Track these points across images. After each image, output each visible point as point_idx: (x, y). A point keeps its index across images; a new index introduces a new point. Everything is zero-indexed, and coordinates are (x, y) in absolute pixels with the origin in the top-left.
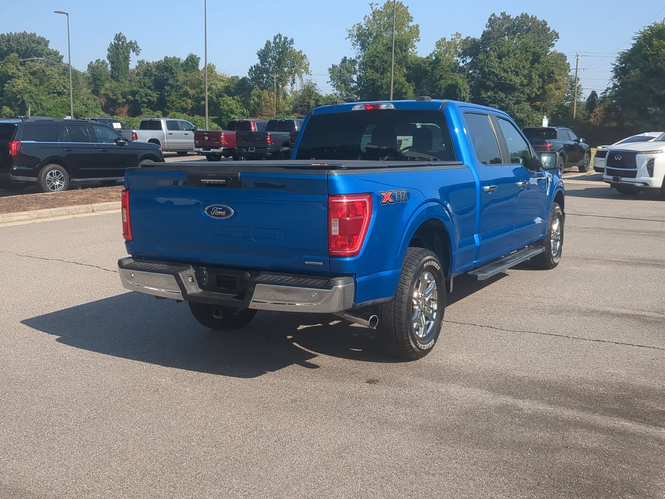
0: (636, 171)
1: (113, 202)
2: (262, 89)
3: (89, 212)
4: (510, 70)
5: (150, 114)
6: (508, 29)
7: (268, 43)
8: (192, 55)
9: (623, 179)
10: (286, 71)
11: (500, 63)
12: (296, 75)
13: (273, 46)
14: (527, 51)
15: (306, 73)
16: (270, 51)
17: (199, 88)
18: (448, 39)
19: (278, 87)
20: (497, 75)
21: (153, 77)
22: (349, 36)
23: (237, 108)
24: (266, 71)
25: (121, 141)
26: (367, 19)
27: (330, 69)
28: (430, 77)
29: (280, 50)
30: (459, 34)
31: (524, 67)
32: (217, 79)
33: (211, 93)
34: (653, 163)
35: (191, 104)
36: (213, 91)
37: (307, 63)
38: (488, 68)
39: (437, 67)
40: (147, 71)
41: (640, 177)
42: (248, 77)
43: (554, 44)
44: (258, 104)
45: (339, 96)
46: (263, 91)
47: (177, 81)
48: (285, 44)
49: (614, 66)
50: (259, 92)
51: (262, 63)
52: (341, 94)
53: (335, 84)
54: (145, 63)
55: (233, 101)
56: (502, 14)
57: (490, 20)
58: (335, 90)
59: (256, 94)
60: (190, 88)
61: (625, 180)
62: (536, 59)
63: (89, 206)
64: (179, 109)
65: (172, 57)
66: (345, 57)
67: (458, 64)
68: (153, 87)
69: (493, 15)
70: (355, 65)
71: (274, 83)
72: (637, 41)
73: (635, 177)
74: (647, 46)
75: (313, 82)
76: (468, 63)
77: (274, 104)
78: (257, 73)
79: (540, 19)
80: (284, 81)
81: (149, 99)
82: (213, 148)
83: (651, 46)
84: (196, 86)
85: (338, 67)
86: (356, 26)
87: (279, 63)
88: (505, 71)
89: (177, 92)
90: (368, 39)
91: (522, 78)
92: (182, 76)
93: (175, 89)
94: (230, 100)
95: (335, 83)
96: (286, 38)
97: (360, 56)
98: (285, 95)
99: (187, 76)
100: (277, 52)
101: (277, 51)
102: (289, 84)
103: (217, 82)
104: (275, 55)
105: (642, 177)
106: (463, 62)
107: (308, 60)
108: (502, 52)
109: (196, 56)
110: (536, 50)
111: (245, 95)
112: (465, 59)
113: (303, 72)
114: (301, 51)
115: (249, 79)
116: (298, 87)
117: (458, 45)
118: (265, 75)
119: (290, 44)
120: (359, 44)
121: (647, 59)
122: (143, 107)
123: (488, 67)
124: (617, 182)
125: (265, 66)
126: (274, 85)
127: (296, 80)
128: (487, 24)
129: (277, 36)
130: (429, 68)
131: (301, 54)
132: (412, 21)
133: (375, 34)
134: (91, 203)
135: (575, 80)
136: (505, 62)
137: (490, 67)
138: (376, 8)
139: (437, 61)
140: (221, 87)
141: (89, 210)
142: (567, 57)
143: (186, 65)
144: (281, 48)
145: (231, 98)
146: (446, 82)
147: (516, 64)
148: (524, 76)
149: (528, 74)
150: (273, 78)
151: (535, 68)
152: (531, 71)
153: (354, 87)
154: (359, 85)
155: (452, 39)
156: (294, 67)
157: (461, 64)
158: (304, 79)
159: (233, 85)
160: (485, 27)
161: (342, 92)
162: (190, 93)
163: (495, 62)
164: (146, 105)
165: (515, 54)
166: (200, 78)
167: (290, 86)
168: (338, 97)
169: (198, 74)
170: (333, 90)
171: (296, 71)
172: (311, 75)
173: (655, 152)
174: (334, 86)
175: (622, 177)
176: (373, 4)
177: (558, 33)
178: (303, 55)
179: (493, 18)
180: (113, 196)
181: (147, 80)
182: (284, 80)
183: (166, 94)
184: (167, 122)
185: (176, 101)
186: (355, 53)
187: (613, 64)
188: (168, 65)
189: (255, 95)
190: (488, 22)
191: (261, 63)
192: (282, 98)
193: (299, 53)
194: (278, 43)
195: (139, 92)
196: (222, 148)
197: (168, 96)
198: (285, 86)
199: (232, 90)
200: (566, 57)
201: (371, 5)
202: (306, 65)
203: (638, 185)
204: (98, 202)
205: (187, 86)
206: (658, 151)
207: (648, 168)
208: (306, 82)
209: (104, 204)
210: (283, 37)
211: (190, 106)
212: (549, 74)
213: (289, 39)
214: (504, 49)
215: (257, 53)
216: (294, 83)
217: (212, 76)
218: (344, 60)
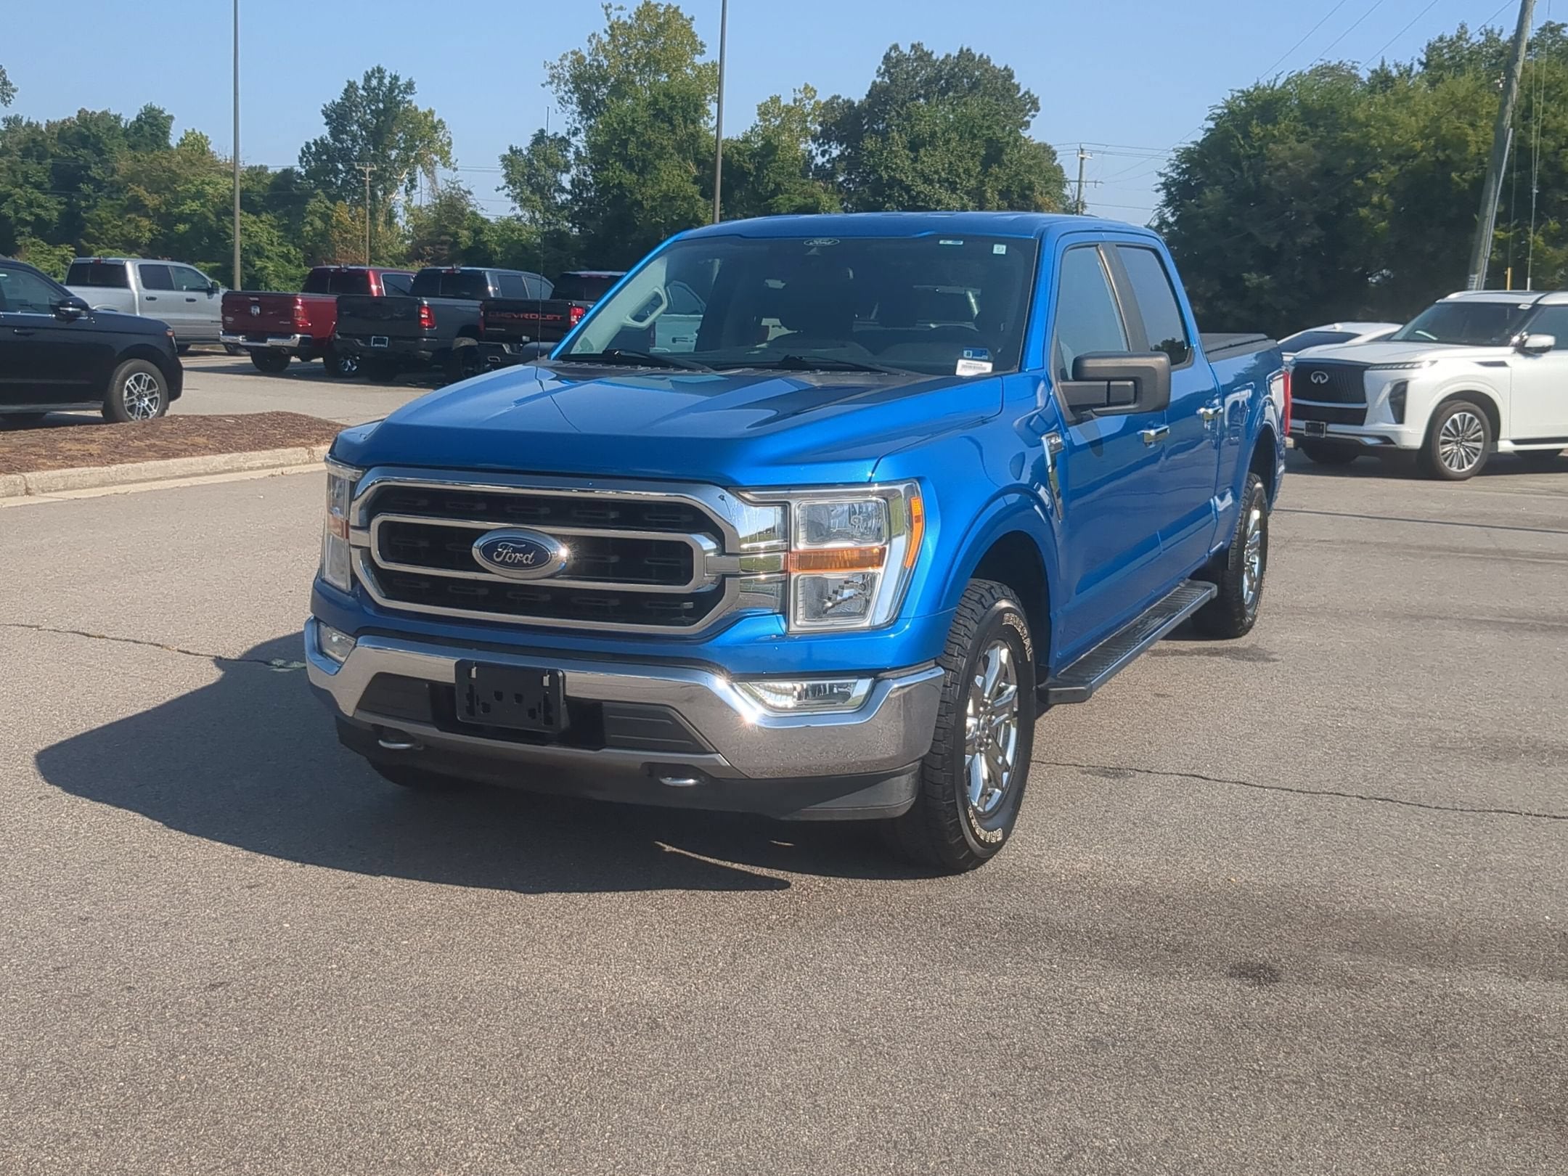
0: (1365, 411)
1: (80, 469)
2: (333, 199)
3: (16, 495)
4: (936, 177)
5: (42, 252)
6: (928, 82)
7: (352, 86)
8: (154, 110)
9: (1332, 428)
10: (393, 158)
11: (915, 160)
12: (419, 169)
13: (362, 95)
14: (975, 137)
15: (444, 165)
16: (356, 106)
17: (171, 191)
18: (787, 100)
19: (374, 196)
20: (908, 189)
21: (50, 161)
22: (549, 80)
23: (272, 244)
24: (345, 155)
25: (70, 309)
26: (594, 42)
27: (504, 158)
28: (753, 186)
29: (381, 106)
30: (812, 89)
31: (967, 171)
32: (216, 171)
33: (203, 205)
34: (1404, 392)
35: (150, 230)
36: (208, 201)
37: (446, 140)
38: (887, 172)
39: (770, 162)
40: (31, 145)
41: (1372, 423)
42: (298, 169)
43: (1028, 122)
44: (324, 236)
45: (527, 223)
46: (335, 204)
47: (114, 171)
48: (394, 91)
49: (1163, 180)
50: (326, 207)
51: (335, 134)
52: (532, 220)
53: (518, 194)
54: (24, 124)
55: (261, 225)
56: (913, 46)
57: (887, 58)
58: (518, 209)
59: (316, 211)
60: (146, 190)
61: (1336, 430)
62: (994, 154)
63: (16, 477)
64: (117, 241)
65: (98, 112)
66: (542, 131)
67: (813, 158)
68: (48, 186)
69: (895, 47)
70: (566, 150)
71: (365, 185)
72: (1217, 124)
73: (1362, 424)
74: (1240, 136)
75: (464, 186)
76: (834, 159)
77: (364, 237)
78: (321, 160)
79: (998, 63)
80: (389, 183)
81: (37, 216)
82: (274, 336)
83: (1247, 135)
84: (163, 186)
85: (525, 152)
86: (570, 56)
87: (378, 136)
88: (927, 180)
89: (112, 199)
90: (598, 88)
91: (965, 197)
92: (126, 160)
93: (106, 190)
94: (255, 222)
95: (518, 190)
96: (396, 78)
97: (577, 129)
98: (391, 217)
99: (139, 161)
100: (371, 110)
101: (373, 108)
102: (402, 189)
103: (215, 177)
104: (368, 117)
105: (1379, 424)
106: (823, 154)
107: (448, 135)
108: (919, 136)
109: (162, 112)
110: (994, 133)
111: (288, 214)
112: (827, 147)
113: (436, 162)
114: (431, 112)
115: (299, 174)
116: (423, 197)
117: (809, 115)
118: (340, 166)
119: (406, 92)
120: (575, 100)
121: (1237, 164)
122: (22, 234)
123: (887, 167)
124: (1318, 435)
125: (341, 142)
126: (365, 191)
127: (418, 179)
128: (880, 68)
129: (373, 72)
130: (751, 166)
131: (430, 118)
132: (704, 52)
133: (613, 79)
134: (20, 470)
135: (1077, 207)
136: (925, 159)
137: (893, 170)
138: (619, 17)
139: (769, 149)
140: (228, 192)
141: (19, 488)
142: (1058, 153)
143: (135, 133)
144: (383, 102)
145: (253, 218)
146: (790, 200)
147: (951, 163)
148: (968, 193)
149: (977, 189)
150: (362, 173)
151: (991, 174)
152: (982, 183)
153: (563, 203)
154: (576, 198)
155: (795, 101)
156: (413, 148)
157: (820, 160)
158: (439, 180)
159: (258, 188)
160: (876, 74)
161: (533, 213)
162: (147, 202)
163: (903, 159)
164: (29, 229)
165: (947, 142)
166: (174, 168)
167: (403, 194)
168: (525, 225)
169: (167, 156)
170: (514, 209)
171: (419, 159)
172: (455, 169)
173: (1408, 366)
174: (515, 199)
175: (1329, 422)
176: (610, 6)
177: (1037, 99)
178: (435, 121)
179: (893, 54)
180: (71, 453)
181: (32, 167)
182: (389, 179)
183: (83, 204)
184: (140, 266)
185: (110, 222)
186: (567, 123)
187: (1160, 174)
188: (89, 130)
189: (313, 213)
190: (883, 63)
191: (332, 134)
192: (385, 222)
193: (426, 116)
194: (375, 88)
195: (10, 195)
196: (298, 336)
197: (88, 208)
198: (391, 193)
199: (257, 199)
200: (1054, 153)
201: (606, 8)
202: (443, 145)
203: (1370, 441)
204: (38, 469)
205: (138, 186)
206: (1414, 363)
207: (1391, 403)
208: (445, 186)
209: (57, 472)
210: (387, 74)
211: (148, 234)
212: (1023, 189)
213: (402, 81)
214: (923, 128)
215: (323, 111)
216: (413, 187)
217: (205, 164)
218: (540, 138)
